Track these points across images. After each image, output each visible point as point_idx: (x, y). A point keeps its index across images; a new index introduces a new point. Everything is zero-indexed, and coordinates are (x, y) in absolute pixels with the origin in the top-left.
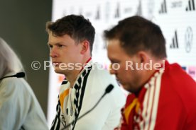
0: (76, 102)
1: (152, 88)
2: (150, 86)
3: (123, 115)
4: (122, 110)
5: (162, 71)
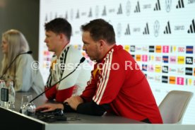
1: (108, 61)
3: (92, 75)
4: (92, 72)
5: (113, 50)
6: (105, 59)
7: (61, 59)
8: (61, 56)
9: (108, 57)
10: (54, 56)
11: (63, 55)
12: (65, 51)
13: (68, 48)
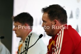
0: (25, 48)
1: (60, 35)
2: (59, 34)
6: (58, 34)
7: (26, 42)
8: (26, 40)
9: (60, 33)
10: (21, 41)
11: (27, 39)
12: (29, 36)
13: (31, 34)
